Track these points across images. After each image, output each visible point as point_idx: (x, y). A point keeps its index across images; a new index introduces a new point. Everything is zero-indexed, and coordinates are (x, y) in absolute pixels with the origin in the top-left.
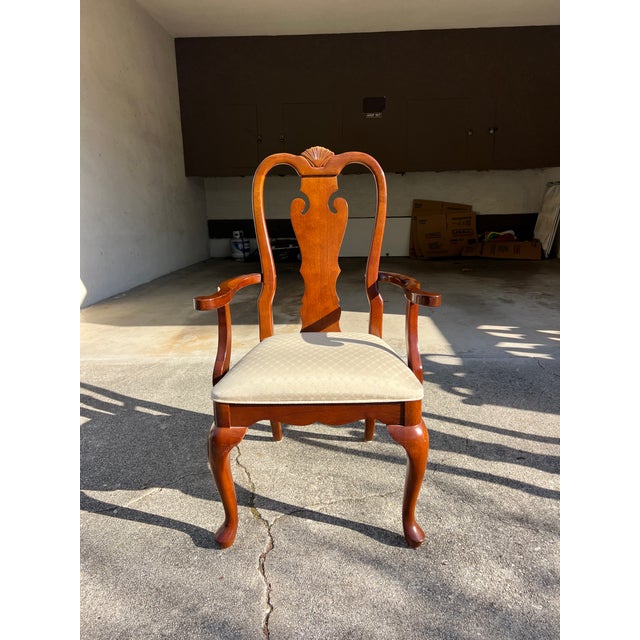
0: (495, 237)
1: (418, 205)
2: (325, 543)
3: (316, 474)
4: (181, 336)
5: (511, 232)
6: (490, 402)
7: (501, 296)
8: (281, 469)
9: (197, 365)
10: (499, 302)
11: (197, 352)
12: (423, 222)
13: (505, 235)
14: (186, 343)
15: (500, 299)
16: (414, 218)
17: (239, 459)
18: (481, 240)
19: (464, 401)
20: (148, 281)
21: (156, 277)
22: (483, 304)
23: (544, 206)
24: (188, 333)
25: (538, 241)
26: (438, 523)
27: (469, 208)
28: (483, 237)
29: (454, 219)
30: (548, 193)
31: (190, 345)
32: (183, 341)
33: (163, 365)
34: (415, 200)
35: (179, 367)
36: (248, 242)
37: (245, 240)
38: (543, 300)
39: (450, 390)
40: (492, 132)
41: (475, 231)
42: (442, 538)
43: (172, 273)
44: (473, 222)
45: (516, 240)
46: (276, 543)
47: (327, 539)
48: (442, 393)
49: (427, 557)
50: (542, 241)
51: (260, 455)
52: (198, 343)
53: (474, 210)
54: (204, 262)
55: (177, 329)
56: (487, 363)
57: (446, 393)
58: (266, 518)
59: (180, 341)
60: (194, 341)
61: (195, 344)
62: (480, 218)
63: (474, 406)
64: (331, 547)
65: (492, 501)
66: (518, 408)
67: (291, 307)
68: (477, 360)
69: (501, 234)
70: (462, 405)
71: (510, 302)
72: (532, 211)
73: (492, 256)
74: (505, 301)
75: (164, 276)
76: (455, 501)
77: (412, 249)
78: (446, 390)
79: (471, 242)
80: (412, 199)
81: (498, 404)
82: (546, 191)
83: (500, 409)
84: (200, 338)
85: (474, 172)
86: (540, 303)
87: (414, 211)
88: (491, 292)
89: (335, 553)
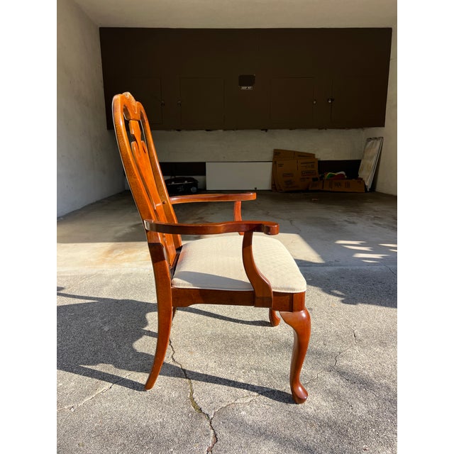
0: (331, 176)
1: (277, 153)
2: (261, 434)
3: (240, 368)
4: (111, 251)
5: (343, 173)
6: (363, 302)
7: (346, 219)
8: (210, 365)
9: (128, 275)
10: (346, 223)
11: (126, 264)
12: (281, 165)
13: (339, 175)
14: (116, 257)
15: (346, 221)
16: (274, 163)
17: (174, 357)
18: (322, 178)
19: (343, 302)
20: (79, 208)
22: (335, 225)
23: (365, 155)
24: (116, 249)
25: (362, 179)
26: (351, 411)
27: (312, 156)
28: (323, 176)
29: (302, 163)
30: (368, 146)
31: (120, 258)
32: (113, 255)
33: (100, 275)
34: (275, 150)
35: (113, 277)
38: (376, 222)
39: (330, 293)
40: (330, 102)
41: (317, 171)
42: (358, 425)
43: (97, 202)
44: (316, 165)
45: (347, 179)
46: (218, 436)
47: (263, 431)
48: (324, 295)
49: (350, 443)
50: (365, 179)
51: (191, 352)
52: (126, 256)
53: (316, 157)
54: (121, 193)
55: (107, 246)
56: (352, 270)
57: (327, 295)
58: (206, 412)
59: (110, 255)
60: (122, 255)
61: (123, 257)
62: (321, 163)
63: (352, 306)
64: (267, 437)
65: (389, 388)
66: (386, 306)
68: (344, 268)
69: (336, 174)
70: (342, 304)
71: (354, 223)
72: (357, 158)
73: (330, 190)
74: (350, 222)
75: (92, 204)
76: (360, 389)
77: (274, 184)
78: (327, 293)
79: (315, 180)
80: (273, 149)
82: (366, 144)
83: (372, 307)
84: (126, 253)
85: (317, 130)
86: (375, 224)
87: (274, 157)
88: (337, 215)
89: (272, 444)
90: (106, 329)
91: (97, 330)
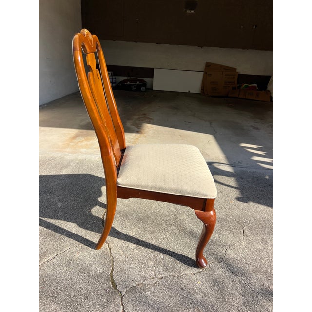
0: (247, 87)
1: (208, 65)
4: (75, 137)
5: (255, 85)
6: (254, 201)
7: (252, 124)
9: (83, 160)
10: (251, 128)
11: (84, 150)
12: (210, 75)
13: (252, 86)
14: (78, 143)
15: (251, 126)
16: (205, 73)
18: (239, 88)
21: (64, 95)
22: (243, 129)
24: (79, 135)
25: (269, 91)
27: (235, 69)
28: (240, 86)
29: (226, 75)
31: (80, 144)
32: (77, 140)
33: (63, 158)
34: (207, 63)
35: (72, 161)
36: (115, 78)
37: (114, 77)
40: (254, 27)
41: (236, 82)
44: (237, 77)
45: (258, 90)
50: (271, 91)
52: (85, 143)
53: (237, 71)
55: (73, 132)
56: (250, 172)
58: (120, 289)
59: (74, 141)
60: (82, 142)
61: (82, 144)
62: (240, 76)
67: (138, 122)
68: (244, 169)
69: (250, 86)
71: (257, 129)
72: (268, 74)
73: (244, 97)
74: (255, 128)
75: (69, 95)
77: (202, 90)
79: (234, 88)
80: (205, 62)
81: (259, 203)
84: (85, 139)
87: (205, 69)
90: (59, 205)
91: (52, 206)
